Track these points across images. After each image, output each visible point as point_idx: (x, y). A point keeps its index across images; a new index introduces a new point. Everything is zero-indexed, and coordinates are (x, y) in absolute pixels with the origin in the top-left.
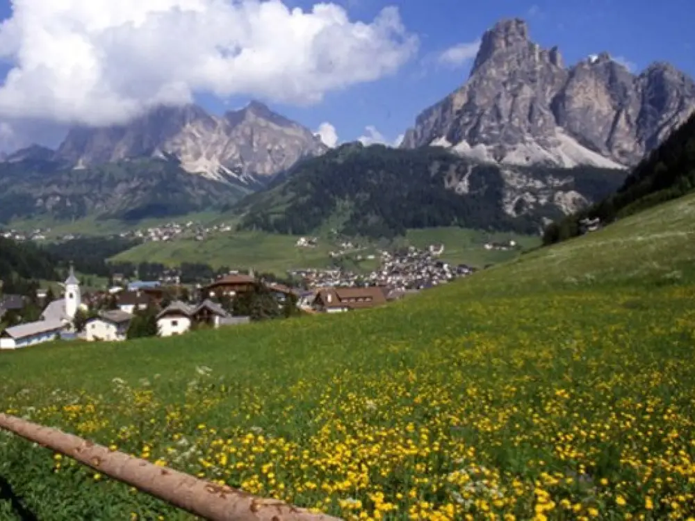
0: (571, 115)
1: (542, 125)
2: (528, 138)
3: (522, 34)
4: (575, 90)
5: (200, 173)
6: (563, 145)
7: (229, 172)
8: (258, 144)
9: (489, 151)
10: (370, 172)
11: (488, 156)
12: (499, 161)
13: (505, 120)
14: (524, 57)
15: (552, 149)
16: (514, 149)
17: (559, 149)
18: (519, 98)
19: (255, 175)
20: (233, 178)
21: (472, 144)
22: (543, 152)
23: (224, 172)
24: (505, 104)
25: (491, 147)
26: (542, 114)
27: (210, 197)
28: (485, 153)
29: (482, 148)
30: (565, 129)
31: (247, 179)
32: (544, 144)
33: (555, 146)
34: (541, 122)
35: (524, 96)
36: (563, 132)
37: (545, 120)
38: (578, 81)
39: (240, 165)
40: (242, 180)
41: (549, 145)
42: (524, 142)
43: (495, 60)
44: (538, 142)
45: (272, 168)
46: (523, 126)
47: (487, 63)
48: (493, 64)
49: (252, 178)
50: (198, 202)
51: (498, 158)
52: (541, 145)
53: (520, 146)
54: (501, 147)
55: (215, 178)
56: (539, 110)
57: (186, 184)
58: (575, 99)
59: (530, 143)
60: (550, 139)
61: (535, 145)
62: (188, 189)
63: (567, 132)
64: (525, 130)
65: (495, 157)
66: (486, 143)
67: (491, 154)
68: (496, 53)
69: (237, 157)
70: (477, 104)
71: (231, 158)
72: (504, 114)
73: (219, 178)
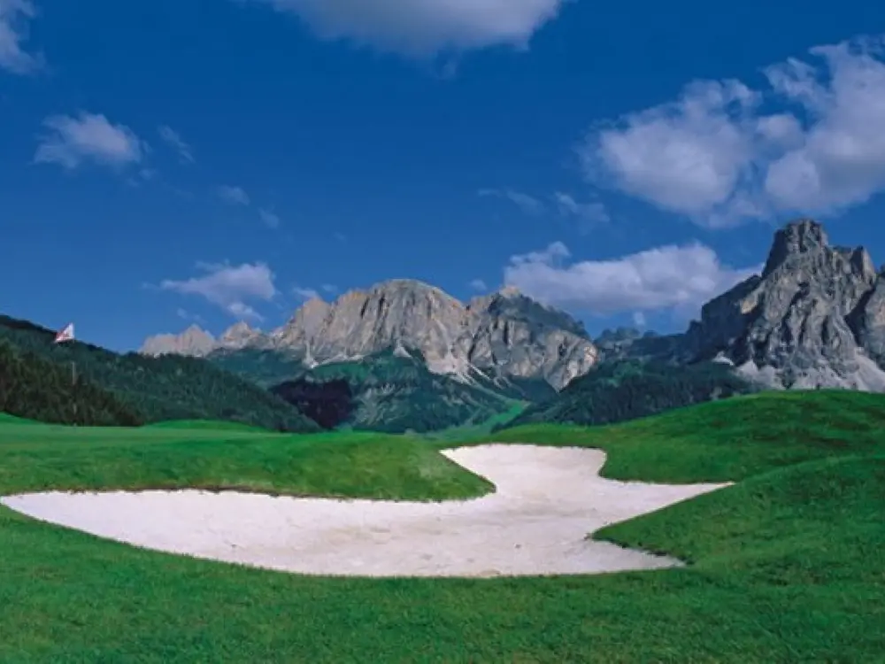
0: (873, 334)
1: (838, 347)
2: (822, 361)
3: (818, 238)
4: (877, 307)
5: (450, 374)
6: (861, 370)
7: (480, 373)
8: (513, 340)
9: (777, 374)
10: (648, 397)
11: (776, 380)
12: (788, 387)
13: (795, 342)
14: (821, 265)
15: (849, 374)
16: (805, 374)
17: (856, 374)
18: (812, 316)
19: (510, 377)
20: (485, 380)
21: (760, 366)
22: (838, 379)
23: (476, 373)
24: (795, 324)
25: (780, 370)
26: (837, 334)
27: (467, 407)
28: (773, 377)
29: (770, 370)
30: (866, 350)
31: (501, 382)
32: (838, 370)
33: (851, 371)
34: (836, 343)
35: (818, 314)
36: (863, 354)
37: (840, 342)
38: (880, 297)
39: (491, 364)
40: (497, 383)
41: (844, 370)
42: (816, 366)
43: (788, 267)
44: (833, 366)
45: (530, 369)
46: (815, 347)
47: (779, 270)
48: (785, 271)
49: (508, 382)
50: (456, 414)
51: (787, 384)
52: (836, 371)
53: (811, 370)
54: (790, 372)
55: (467, 381)
56: (835, 329)
57: (442, 392)
58: (877, 318)
59: (823, 368)
60: (846, 363)
61: (829, 370)
62: (445, 398)
63: (867, 354)
64: (818, 352)
65: (783, 383)
66: (774, 364)
67: (779, 379)
68: (789, 260)
69: (489, 354)
70: (767, 317)
71: (482, 356)
72: (795, 333)
73: (471, 381)
